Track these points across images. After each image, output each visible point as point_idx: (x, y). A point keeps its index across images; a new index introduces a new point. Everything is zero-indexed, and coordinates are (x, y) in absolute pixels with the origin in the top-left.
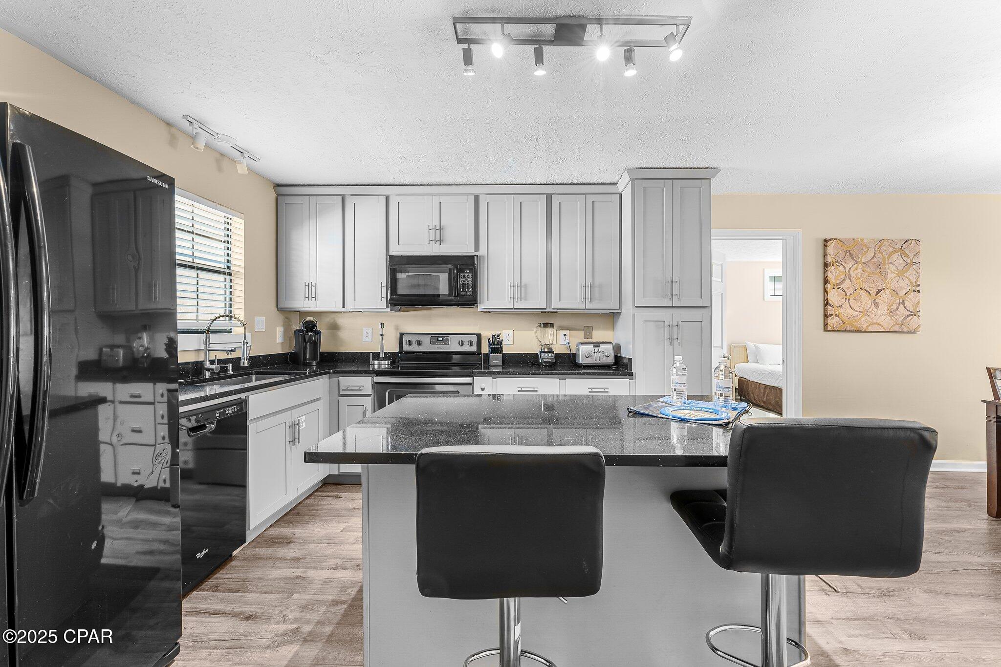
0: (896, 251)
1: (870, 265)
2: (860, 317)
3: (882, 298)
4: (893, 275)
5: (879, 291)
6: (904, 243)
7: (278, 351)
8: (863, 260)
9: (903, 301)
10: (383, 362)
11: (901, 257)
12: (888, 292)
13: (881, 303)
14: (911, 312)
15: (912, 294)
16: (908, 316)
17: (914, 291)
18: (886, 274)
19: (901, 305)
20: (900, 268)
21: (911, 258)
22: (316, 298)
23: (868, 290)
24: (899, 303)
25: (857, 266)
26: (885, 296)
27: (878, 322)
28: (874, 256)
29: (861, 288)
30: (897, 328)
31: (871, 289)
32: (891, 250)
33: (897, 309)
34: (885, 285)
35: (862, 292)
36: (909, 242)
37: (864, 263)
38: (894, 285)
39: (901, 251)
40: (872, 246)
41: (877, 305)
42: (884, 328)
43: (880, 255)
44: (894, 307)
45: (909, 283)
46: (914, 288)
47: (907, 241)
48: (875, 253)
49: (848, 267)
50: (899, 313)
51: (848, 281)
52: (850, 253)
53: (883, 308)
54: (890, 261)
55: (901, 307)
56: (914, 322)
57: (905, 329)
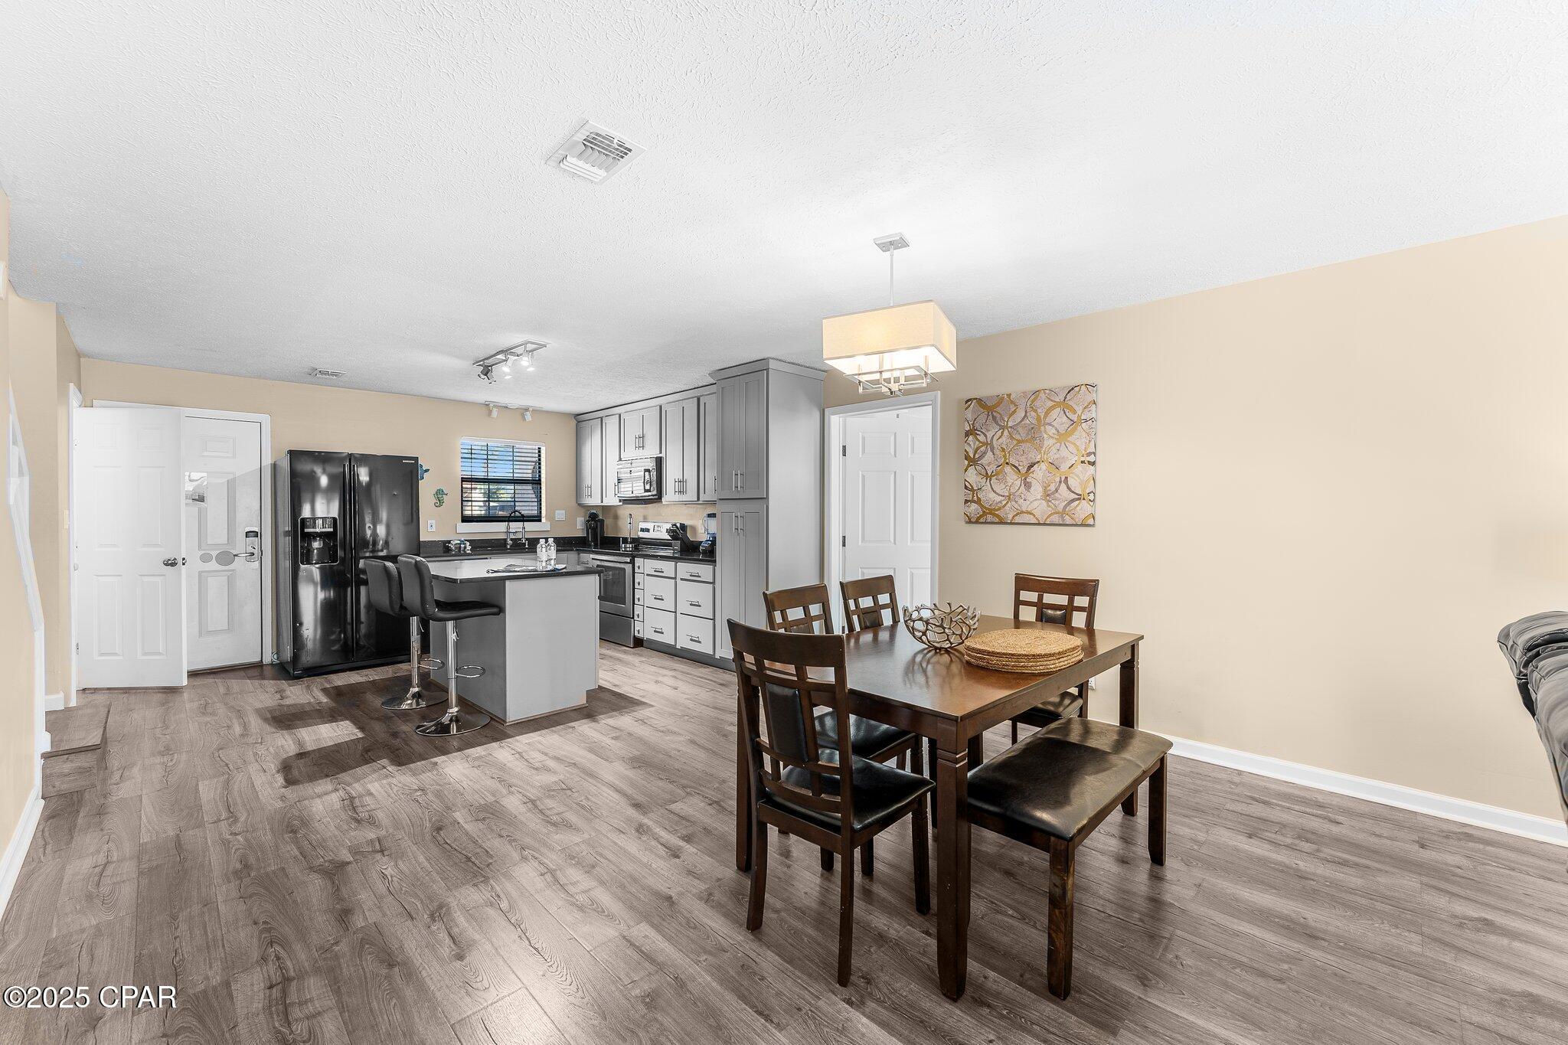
0: (1057, 405)
1: (1020, 429)
2: (1004, 503)
3: (1034, 475)
4: (1052, 441)
5: (1032, 466)
6: (1069, 392)
7: (580, 535)
8: (1010, 424)
9: (1066, 478)
10: (628, 546)
11: (1065, 413)
12: (1043, 466)
13: (1034, 482)
14: (1077, 494)
15: (1080, 467)
16: (1073, 500)
17: (1083, 462)
18: (1042, 439)
19: (1063, 484)
20: (1062, 430)
21: (1079, 413)
22: (591, 496)
23: (1017, 465)
24: (1060, 482)
25: (1002, 433)
26: (1039, 472)
27: (1029, 510)
28: (1025, 416)
29: (1007, 463)
30: (1056, 519)
31: (1021, 464)
32: (1050, 404)
33: (1057, 490)
34: (1039, 457)
35: (1008, 469)
36: (1077, 389)
37: (1011, 427)
38: (1052, 457)
39: (1065, 406)
40: (1022, 403)
41: (1028, 486)
42: (1037, 519)
43: (1033, 414)
44: (1052, 488)
45: (1074, 451)
46: (1083, 459)
47: (1073, 389)
48: (1026, 412)
49: (990, 435)
50: (1059, 497)
51: (989, 454)
52: (993, 416)
53: (1037, 490)
54: (1047, 420)
55: (1063, 485)
56: (1082, 509)
57: (1068, 520)
